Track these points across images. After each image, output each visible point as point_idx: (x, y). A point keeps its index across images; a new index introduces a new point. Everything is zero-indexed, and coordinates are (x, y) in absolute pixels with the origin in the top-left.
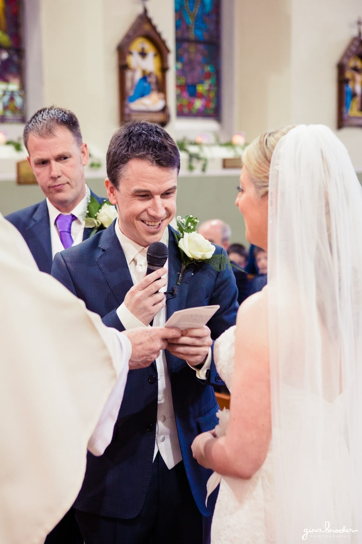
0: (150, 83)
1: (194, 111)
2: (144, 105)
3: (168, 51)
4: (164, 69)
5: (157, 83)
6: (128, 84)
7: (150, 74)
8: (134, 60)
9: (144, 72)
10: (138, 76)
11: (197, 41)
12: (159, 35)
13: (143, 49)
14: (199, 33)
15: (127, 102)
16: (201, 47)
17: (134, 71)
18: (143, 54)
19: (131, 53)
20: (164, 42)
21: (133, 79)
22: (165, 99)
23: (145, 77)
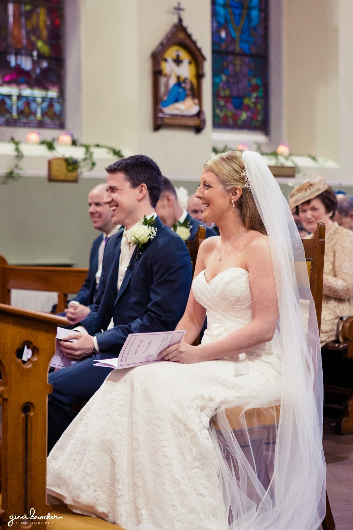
0: (184, 89)
1: (240, 122)
2: (178, 109)
3: (204, 59)
4: (200, 76)
5: (192, 88)
6: (162, 89)
7: (185, 81)
8: (168, 67)
9: (178, 78)
10: (173, 82)
11: (243, 54)
12: (194, 43)
13: (178, 56)
14: (246, 46)
15: (160, 106)
16: (247, 60)
17: (168, 77)
18: (178, 61)
19: (166, 60)
20: (199, 50)
21: (167, 84)
22: (200, 104)
23: (179, 83)
